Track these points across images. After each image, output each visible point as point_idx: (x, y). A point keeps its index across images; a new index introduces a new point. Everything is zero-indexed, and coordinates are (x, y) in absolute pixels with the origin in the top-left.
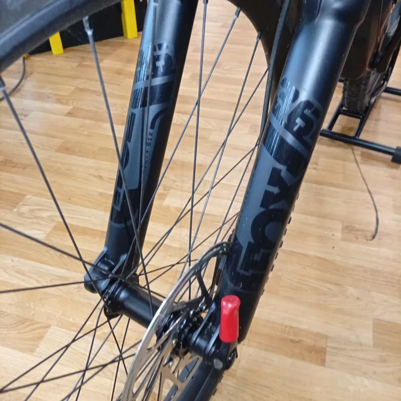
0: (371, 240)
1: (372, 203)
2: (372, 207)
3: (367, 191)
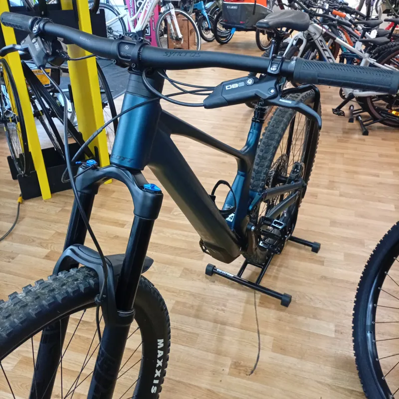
0: (249, 375)
1: (258, 342)
2: (257, 345)
3: (257, 331)
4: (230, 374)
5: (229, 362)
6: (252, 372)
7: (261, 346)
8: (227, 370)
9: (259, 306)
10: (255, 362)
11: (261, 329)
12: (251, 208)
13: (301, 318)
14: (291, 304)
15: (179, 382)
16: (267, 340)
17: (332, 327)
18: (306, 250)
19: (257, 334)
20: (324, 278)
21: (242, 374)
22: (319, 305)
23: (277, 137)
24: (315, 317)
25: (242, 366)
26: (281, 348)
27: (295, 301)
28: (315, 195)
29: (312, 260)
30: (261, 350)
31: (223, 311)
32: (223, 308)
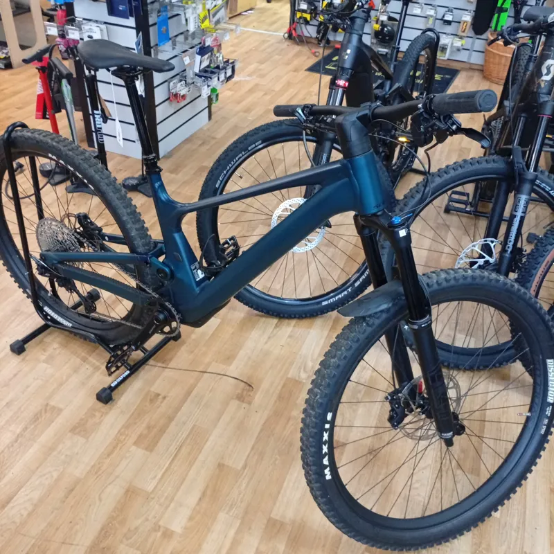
0: (253, 388)
2: (220, 376)
3: (203, 373)
4: (250, 403)
5: (235, 402)
6: (250, 386)
7: (222, 373)
8: (245, 405)
9: (168, 365)
11: (201, 369)
15: (253, 448)
21: (252, 394)
25: (242, 393)
26: (229, 359)
30: (227, 374)
31: (164, 398)
32: (160, 397)
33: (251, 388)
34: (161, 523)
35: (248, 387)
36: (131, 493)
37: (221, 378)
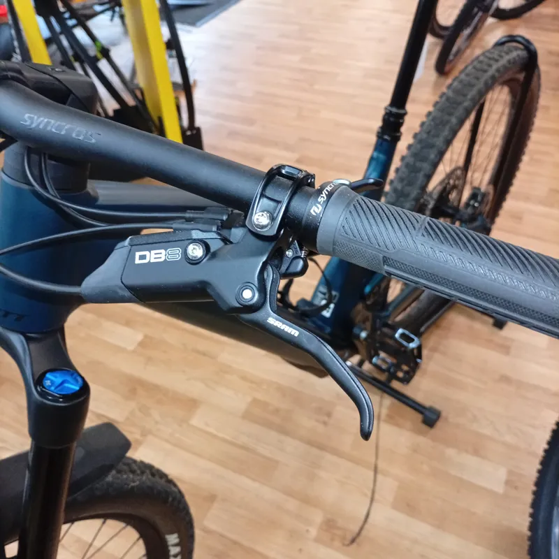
0: (348, 545)
1: (371, 486)
2: (369, 494)
3: (373, 468)
4: (317, 540)
5: (318, 518)
6: (353, 541)
7: (377, 496)
8: (313, 532)
9: (385, 421)
10: (360, 524)
11: (381, 465)
12: (368, 289)
13: (451, 452)
14: (439, 424)
15: (235, 543)
16: (387, 487)
17: (502, 474)
18: (484, 323)
19: (371, 474)
20: (505, 379)
21: (337, 543)
22: (487, 431)
23: (432, 156)
24: (476, 452)
25: (339, 528)
26: (408, 505)
27: (446, 419)
28: (517, 217)
29: (489, 343)
30: (375, 504)
31: (325, 423)
32: (326, 419)
33: (347, 542)
34: (150, 437)
35: (349, 537)
36: (192, 404)
37: (366, 495)
